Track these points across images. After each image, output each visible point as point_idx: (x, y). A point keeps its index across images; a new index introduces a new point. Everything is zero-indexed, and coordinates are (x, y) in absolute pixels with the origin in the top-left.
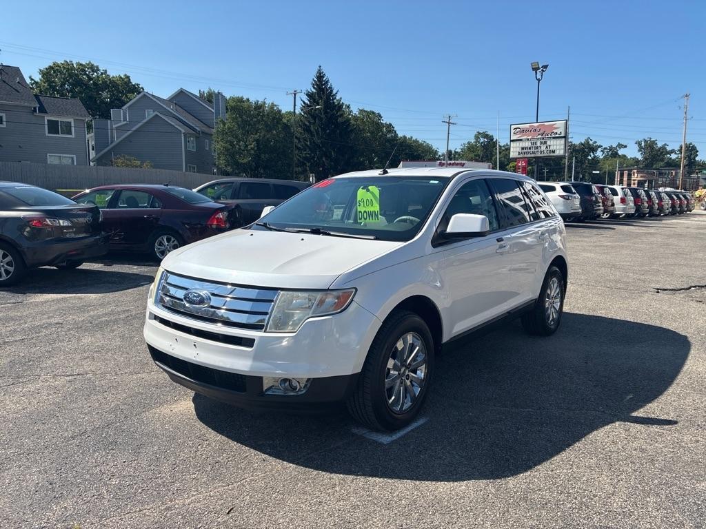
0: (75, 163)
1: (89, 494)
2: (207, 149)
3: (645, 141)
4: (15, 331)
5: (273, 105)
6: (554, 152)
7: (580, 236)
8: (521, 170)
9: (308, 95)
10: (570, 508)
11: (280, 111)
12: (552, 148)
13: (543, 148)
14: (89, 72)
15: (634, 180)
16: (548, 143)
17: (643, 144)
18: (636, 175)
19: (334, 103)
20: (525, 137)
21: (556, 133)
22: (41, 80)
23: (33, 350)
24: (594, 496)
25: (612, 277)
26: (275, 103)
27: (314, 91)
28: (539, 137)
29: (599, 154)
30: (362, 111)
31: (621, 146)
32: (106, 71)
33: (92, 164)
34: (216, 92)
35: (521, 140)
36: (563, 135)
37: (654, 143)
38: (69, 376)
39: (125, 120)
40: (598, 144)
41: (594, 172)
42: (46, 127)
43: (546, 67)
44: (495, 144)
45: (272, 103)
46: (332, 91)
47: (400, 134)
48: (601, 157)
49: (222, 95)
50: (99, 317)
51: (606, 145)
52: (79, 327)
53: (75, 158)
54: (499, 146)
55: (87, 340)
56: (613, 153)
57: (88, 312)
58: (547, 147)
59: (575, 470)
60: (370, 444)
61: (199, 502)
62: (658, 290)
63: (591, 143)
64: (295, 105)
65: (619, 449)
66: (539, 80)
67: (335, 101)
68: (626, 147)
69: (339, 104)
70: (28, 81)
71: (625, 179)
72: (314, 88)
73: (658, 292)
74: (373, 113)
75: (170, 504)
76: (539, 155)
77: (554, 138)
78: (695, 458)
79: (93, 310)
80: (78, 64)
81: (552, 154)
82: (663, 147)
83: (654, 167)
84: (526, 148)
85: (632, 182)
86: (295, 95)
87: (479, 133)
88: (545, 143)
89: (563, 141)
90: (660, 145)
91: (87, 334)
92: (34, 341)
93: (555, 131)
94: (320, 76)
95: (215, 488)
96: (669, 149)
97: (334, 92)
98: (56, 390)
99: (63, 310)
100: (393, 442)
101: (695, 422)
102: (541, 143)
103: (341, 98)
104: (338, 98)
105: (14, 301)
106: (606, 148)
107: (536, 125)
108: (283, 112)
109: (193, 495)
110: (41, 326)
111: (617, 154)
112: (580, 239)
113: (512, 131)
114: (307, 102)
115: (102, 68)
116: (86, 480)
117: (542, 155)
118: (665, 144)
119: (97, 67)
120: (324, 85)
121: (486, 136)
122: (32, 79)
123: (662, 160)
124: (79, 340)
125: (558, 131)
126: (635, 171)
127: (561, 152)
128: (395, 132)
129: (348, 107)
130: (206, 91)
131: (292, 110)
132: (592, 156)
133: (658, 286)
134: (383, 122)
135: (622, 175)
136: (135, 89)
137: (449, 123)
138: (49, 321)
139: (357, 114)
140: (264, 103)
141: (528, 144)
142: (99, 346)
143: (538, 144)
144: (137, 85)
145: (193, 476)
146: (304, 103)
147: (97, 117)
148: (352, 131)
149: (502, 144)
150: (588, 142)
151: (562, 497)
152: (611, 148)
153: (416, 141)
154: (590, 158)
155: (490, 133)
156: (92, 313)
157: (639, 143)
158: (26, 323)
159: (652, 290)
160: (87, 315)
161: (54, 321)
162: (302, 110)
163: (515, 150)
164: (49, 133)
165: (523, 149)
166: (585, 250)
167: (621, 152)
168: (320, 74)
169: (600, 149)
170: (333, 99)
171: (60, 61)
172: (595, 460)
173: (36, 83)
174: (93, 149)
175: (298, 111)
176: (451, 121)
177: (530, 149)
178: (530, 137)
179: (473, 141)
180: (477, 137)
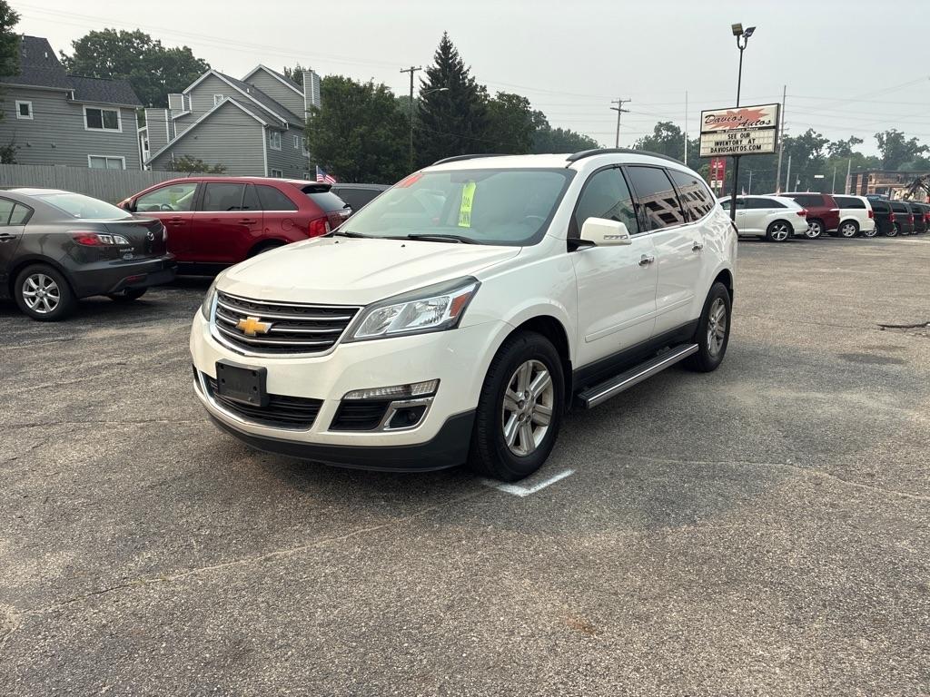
0: (124, 167)
1: (176, 544)
2: (296, 147)
3: (888, 134)
4: (68, 372)
5: (383, 88)
6: (759, 148)
7: (789, 261)
8: (716, 175)
9: (429, 73)
10: (737, 563)
11: (392, 95)
12: (756, 142)
13: (745, 142)
14: (138, 44)
15: (871, 188)
16: (753, 135)
17: (885, 138)
18: (874, 180)
19: (465, 83)
20: (721, 128)
21: (764, 122)
22: (74, 55)
23: (93, 393)
24: (768, 552)
25: (825, 312)
26: (386, 85)
27: (438, 67)
28: (740, 127)
29: (825, 152)
30: (501, 96)
31: (855, 140)
32: (159, 41)
33: (145, 168)
34: (307, 69)
35: (715, 132)
36: (772, 124)
37: (900, 136)
38: (140, 422)
39: (187, 108)
40: (824, 138)
41: (816, 176)
42: (85, 118)
43: (751, 30)
44: (681, 139)
45: (382, 85)
46: (462, 67)
47: (554, 127)
48: (828, 156)
49: (314, 74)
50: (169, 356)
51: (834, 139)
52: (145, 368)
53: (124, 160)
54: (688, 141)
55: (157, 382)
56: (843, 150)
57: (156, 350)
58: (750, 142)
59: (748, 525)
60: (504, 497)
61: (303, 553)
62: (883, 327)
63: (814, 136)
64: (412, 87)
65: (804, 504)
66: (742, 49)
67: (466, 80)
68: (861, 141)
69: (470, 85)
70: (59, 57)
71: (859, 186)
72: (438, 63)
73: (883, 329)
74: (518, 97)
75: (269, 555)
76: (739, 152)
77: (760, 128)
78: (899, 515)
79: (161, 349)
80: (122, 32)
81: (756, 151)
82: (912, 143)
83: (899, 169)
84: (721, 143)
85: (868, 190)
86: (412, 73)
87: (661, 125)
88: (748, 135)
89: (772, 132)
90: (907, 139)
91: (156, 375)
92: (93, 384)
93: (762, 119)
94: (446, 47)
95: (321, 540)
96: (919, 144)
97: (465, 69)
98: (126, 437)
99: (125, 349)
100: (530, 495)
101: (905, 477)
102: (742, 136)
103: (474, 78)
104: (470, 77)
105: (63, 338)
106: (834, 144)
107: (736, 111)
108: (396, 96)
109: (295, 547)
110: (99, 367)
111: (849, 151)
112: (789, 264)
113: (704, 120)
114: (428, 82)
115: (154, 38)
116: (172, 531)
117: (743, 152)
118: (915, 139)
119: (148, 36)
120: (452, 58)
121: (669, 127)
122: (64, 55)
123: (910, 160)
124: (148, 382)
125: (766, 119)
126: (873, 175)
127: (770, 148)
128: (547, 123)
129: (484, 89)
130: (293, 69)
131: (409, 94)
132: (815, 154)
133: (883, 322)
134: (532, 110)
135: (854, 181)
136: (200, 67)
137: (620, 110)
138: (108, 361)
139: (496, 98)
140: (371, 85)
141: (724, 137)
142: (173, 390)
143: (738, 137)
144: (201, 60)
145: (295, 528)
146: (425, 84)
147: (151, 105)
148: (488, 122)
149: (692, 139)
150: (811, 135)
151: (728, 552)
152: (841, 143)
153: (575, 136)
154: (811, 157)
155: (675, 124)
156: (160, 352)
157: (879, 137)
158: (81, 363)
159: (877, 327)
160: (154, 355)
161: (115, 360)
162: (421, 93)
163: (707, 145)
164: (89, 126)
165: (717, 144)
166: (794, 278)
167: (855, 149)
168: (446, 43)
169: (825, 145)
170: (464, 79)
171: (99, 29)
172: (774, 514)
173: (69, 59)
174: (147, 148)
175: (416, 95)
176: (622, 108)
177: (727, 143)
178: (728, 128)
179: (652, 134)
180: (657, 130)
